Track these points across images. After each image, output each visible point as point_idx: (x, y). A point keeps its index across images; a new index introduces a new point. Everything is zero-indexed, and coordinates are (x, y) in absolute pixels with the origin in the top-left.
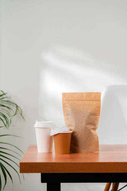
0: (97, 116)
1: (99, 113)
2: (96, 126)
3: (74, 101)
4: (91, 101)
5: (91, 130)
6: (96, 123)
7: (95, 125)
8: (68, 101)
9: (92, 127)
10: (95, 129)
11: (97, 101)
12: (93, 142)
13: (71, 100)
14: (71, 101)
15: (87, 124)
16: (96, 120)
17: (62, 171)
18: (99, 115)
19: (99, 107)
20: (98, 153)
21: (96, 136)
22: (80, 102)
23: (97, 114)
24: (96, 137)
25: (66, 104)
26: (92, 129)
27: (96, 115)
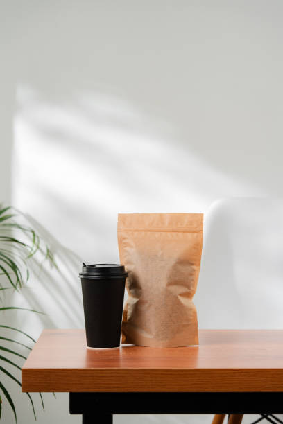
0: (194, 267)
1: (200, 261)
2: (192, 288)
3: (143, 233)
4: (180, 234)
5: (180, 297)
6: (192, 282)
7: (188, 286)
8: (130, 232)
9: (182, 290)
10: (188, 295)
11: (194, 232)
12: (184, 323)
13: (136, 231)
14: (136, 233)
15: (170, 284)
16: (191, 275)
17: (117, 387)
18: (199, 265)
19: (197, 247)
20: (196, 350)
21: (191, 309)
22: (157, 235)
23: (194, 262)
24: (192, 313)
25: (124, 239)
26: (180, 295)
27: (192, 264)
